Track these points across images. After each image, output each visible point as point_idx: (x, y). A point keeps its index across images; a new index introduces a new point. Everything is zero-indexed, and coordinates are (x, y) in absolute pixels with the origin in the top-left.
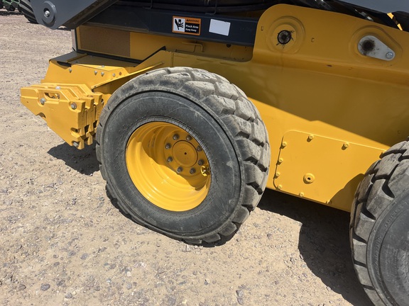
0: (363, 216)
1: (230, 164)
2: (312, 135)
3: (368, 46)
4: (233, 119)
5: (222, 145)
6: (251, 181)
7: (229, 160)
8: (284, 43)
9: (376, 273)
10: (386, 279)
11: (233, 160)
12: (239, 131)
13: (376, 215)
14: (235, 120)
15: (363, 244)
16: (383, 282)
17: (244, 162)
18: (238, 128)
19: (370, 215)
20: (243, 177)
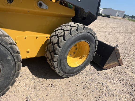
0: (55, 56)
1: (9, 58)
2: (26, 36)
3: (41, 5)
4: (5, 39)
5: (3, 51)
6: (19, 61)
7: (8, 56)
8: (11, 3)
9: (60, 68)
10: (62, 68)
11: (10, 56)
12: (9, 43)
13: (58, 54)
14: (6, 39)
15: (56, 63)
16: (62, 69)
17: (15, 55)
18: (8, 41)
19: (56, 54)
20: (16, 60)
